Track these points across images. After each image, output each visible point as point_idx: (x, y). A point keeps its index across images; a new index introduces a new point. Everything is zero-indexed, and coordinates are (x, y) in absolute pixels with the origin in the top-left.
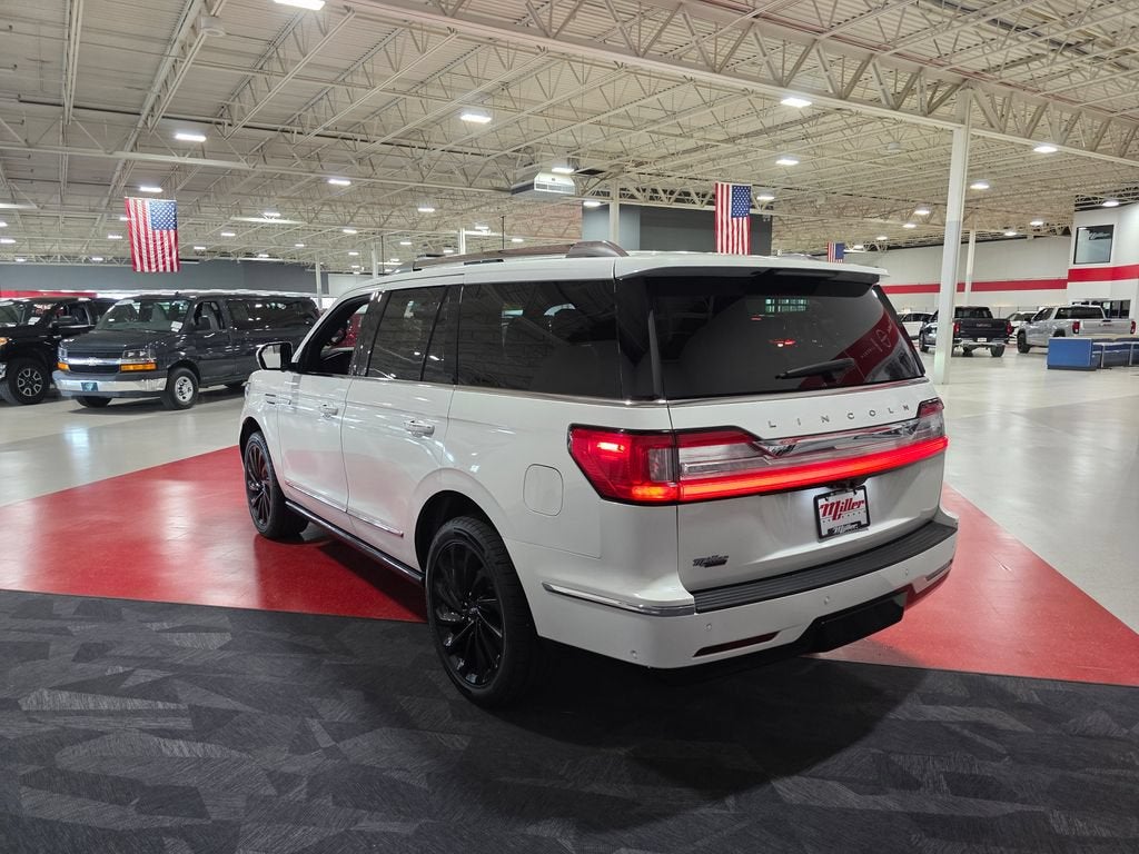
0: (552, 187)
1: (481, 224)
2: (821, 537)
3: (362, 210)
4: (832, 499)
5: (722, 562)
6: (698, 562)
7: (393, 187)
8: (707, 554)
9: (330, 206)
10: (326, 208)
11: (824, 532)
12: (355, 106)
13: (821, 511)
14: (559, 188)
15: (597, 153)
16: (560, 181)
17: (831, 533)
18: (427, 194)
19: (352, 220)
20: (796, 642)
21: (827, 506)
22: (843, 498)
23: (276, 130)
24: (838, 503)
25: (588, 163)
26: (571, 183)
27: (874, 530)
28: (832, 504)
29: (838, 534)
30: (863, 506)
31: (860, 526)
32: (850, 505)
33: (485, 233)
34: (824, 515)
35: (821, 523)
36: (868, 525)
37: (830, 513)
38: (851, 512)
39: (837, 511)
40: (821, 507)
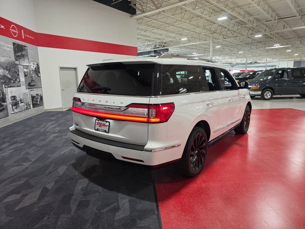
4: (100, 122)
5: (78, 125)
6: (76, 123)
11: (96, 129)
13: (96, 123)
17: (97, 130)
21: (98, 123)
22: (103, 122)
24: (101, 123)
27: (110, 134)
28: (100, 123)
29: (99, 131)
30: (108, 127)
31: (105, 131)
32: (104, 125)
34: (97, 124)
35: (96, 126)
36: (108, 132)
37: (99, 125)
38: (104, 127)
39: (100, 125)
40: (97, 122)
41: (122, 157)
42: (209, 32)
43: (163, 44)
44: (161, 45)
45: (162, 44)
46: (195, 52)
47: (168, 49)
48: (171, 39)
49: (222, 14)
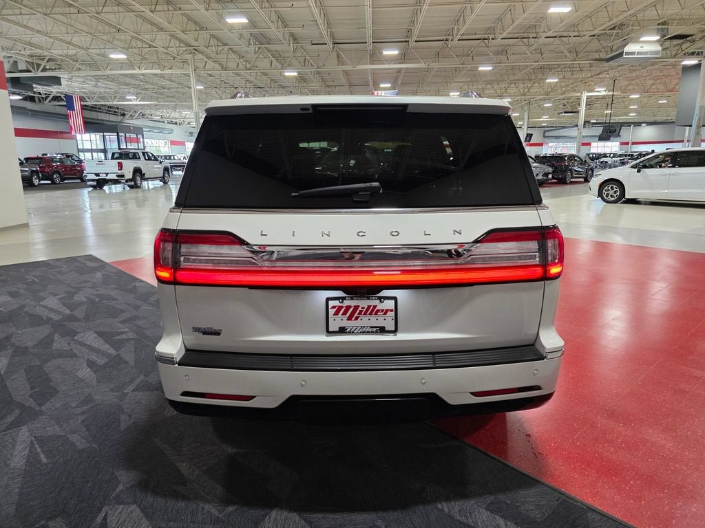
0: (638, 53)
1: (600, 87)
2: (329, 332)
3: (536, 85)
4: (346, 303)
5: (217, 333)
6: (196, 330)
7: (525, 67)
8: (204, 325)
9: (515, 84)
10: (489, 86)
11: (334, 328)
12: (525, 15)
13: (332, 312)
14: (646, 53)
15: (682, 21)
16: (647, 48)
17: (342, 331)
18: (550, 69)
19: (528, 92)
20: (274, 408)
21: (341, 307)
22: (363, 304)
23: (480, 39)
24: (356, 307)
25: (674, 30)
26: (658, 48)
27: (400, 336)
28: (348, 308)
29: (351, 333)
31: (382, 330)
32: (372, 311)
33: (603, 93)
34: (336, 313)
35: (331, 320)
36: (395, 331)
37: (344, 313)
38: (373, 317)
39: (353, 314)
40: (333, 307)
41: (472, 393)
42: (186, 48)
43: (43, 64)
44: (39, 66)
45: (39, 62)
46: (132, 94)
47: (59, 78)
48: (71, 52)
49: (228, 9)
